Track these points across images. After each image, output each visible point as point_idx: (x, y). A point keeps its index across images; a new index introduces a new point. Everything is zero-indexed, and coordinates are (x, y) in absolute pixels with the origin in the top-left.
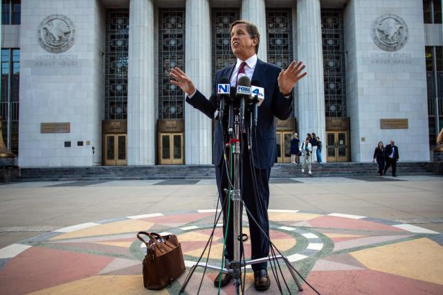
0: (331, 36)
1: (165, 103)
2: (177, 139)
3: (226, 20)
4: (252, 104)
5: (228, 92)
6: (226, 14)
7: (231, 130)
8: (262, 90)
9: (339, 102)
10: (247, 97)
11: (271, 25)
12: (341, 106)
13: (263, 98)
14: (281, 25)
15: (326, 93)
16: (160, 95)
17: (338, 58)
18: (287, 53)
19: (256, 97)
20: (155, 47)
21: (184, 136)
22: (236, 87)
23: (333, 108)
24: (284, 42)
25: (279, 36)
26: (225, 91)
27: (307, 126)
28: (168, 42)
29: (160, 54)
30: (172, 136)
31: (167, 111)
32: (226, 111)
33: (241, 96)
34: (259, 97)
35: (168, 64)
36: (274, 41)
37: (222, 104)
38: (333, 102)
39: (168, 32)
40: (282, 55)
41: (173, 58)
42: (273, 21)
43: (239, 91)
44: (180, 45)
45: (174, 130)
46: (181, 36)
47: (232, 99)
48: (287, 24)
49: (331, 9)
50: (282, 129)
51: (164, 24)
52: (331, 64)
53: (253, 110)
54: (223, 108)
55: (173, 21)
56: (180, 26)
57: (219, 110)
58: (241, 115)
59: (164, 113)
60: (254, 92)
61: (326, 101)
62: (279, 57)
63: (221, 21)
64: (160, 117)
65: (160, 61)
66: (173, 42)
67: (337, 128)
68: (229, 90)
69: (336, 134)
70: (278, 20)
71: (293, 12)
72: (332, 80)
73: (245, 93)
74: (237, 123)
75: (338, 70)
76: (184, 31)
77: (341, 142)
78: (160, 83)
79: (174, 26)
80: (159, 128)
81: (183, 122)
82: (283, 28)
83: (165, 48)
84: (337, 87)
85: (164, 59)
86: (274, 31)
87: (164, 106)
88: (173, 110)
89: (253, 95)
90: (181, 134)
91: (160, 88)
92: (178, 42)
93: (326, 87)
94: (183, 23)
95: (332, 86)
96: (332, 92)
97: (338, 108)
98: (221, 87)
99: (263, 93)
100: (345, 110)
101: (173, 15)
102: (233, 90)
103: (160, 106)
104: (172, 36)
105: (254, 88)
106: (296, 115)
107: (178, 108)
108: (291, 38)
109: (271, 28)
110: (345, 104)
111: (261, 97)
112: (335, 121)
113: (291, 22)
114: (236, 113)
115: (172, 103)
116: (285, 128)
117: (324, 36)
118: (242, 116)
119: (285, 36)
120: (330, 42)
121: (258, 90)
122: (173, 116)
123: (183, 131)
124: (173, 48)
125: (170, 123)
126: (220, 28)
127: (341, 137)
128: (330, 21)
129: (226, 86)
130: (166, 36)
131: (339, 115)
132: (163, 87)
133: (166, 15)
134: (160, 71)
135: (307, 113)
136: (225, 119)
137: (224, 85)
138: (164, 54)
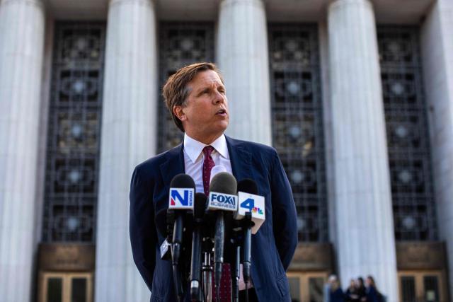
0: (398, 77)
1: (58, 209)
2: (79, 286)
3: (187, 44)
4: (239, 229)
5: (191, 206)
6: (187, 33)
7: (195, 284)
8: (259, 201)
9: (422, 208)
10: (229, 216)
11: (278, 55)
12: (427, 219)
13: (263, 217)
14: (298, 55)
15: (394, 190)
16: (47, 190)
17: (414, 120)
18: (311, 109)
19: (248, 216)
20: (42, 94)
21: (93, 280)
22: (208, 194)
23: (409, 222)
24: (304, 87)
25: (293, 76)
26: (184, 202)
27: (356, 260)
28: (69, 86)
29: (52, 108)
30: (67, 280)
31: (61, 225)
32: (186, 244)
33: (218, 213)
34: (255, 215)
35: (66, 129)
36: (284, 86)
37: (177, 229)
38: (408, 209)
39: (71, 65)
40: (301, 114)
41: (77, 117)
42: (282, 47)
43: (213, 204)
44: (92, 91)
45: (73, 266)
46: (96, 75)
47: (198, 220)
48: (309, 52)
49: (395, 26)
50: (304, 266)
51: (63, 51)
52: (401, 131)
53: (242, 243)
54: (180, 239)
55: (81, 44)
56: (94, 54)
57: (170, 241)
58: (218, 252)
59: (53, 229)
60: (243, 205)
61: (396, 208)
62: (294, 119)
63: (177, 46)
64: (44, 237)
65: (51, 122)
66: (79, 86)
67: (420, 264)
68: (191, 200)
69: (419, 278)
70: (291, 46)
71: (321, 31)
72: (405, 165)
73: (224, 207)
74: (208, 270)
75: (416, 143)
76: (103, 65)
77: (431, 295)
78: (48, 167)
79: (83, 55)
80: (41, 261)
81: (92, 250)
82: (301, 61)
83: (63, 97)
84: (416, 178)
85: (60, 119)
86: (284, 67)
87: (55, 215)
88: (72, 223)
89: (242, 212)
90: (88, 276)
91: (48, 178)
92: (89, 85)
93: (394, 178)
94: (102, 49)
95: (405, 176)
96: (407, 188)
97: (419, 222)
98: (175, 194)
99: (263, 209)
100: (435, 225)
101: (82, 33)
102: (201, 200)
103: (46, 215)
104: (78, 74)
105: (243, 196)
106: (332, 238)
107: (83, 220)
108: (319, 80)
109: (277, 60)
110: (434, 214)
111: (259, 216)
112: (416, 249)
113: (317, 49)
114: (207, 247)
115: (72, 210)
116: (311, 266)
117: (384, 77)
118: (218, 257)
119: (307, 76)
120: (398, 89)
121: (251, 201)
122: (72, 237)
123: (92, 268)
124: (78, 97)
125: (66, 251)
126: (175, 59)
127: (430, 284)
128: (394, 48)
129: (186, 193)
130: (66, 74)
131: (423, 236)
132: (55, 175)
133: (68, 33)
134: (49, 144)
135: (355, 232)
136: (182, 261)
137: (181, 191)
138: (61, 108)
